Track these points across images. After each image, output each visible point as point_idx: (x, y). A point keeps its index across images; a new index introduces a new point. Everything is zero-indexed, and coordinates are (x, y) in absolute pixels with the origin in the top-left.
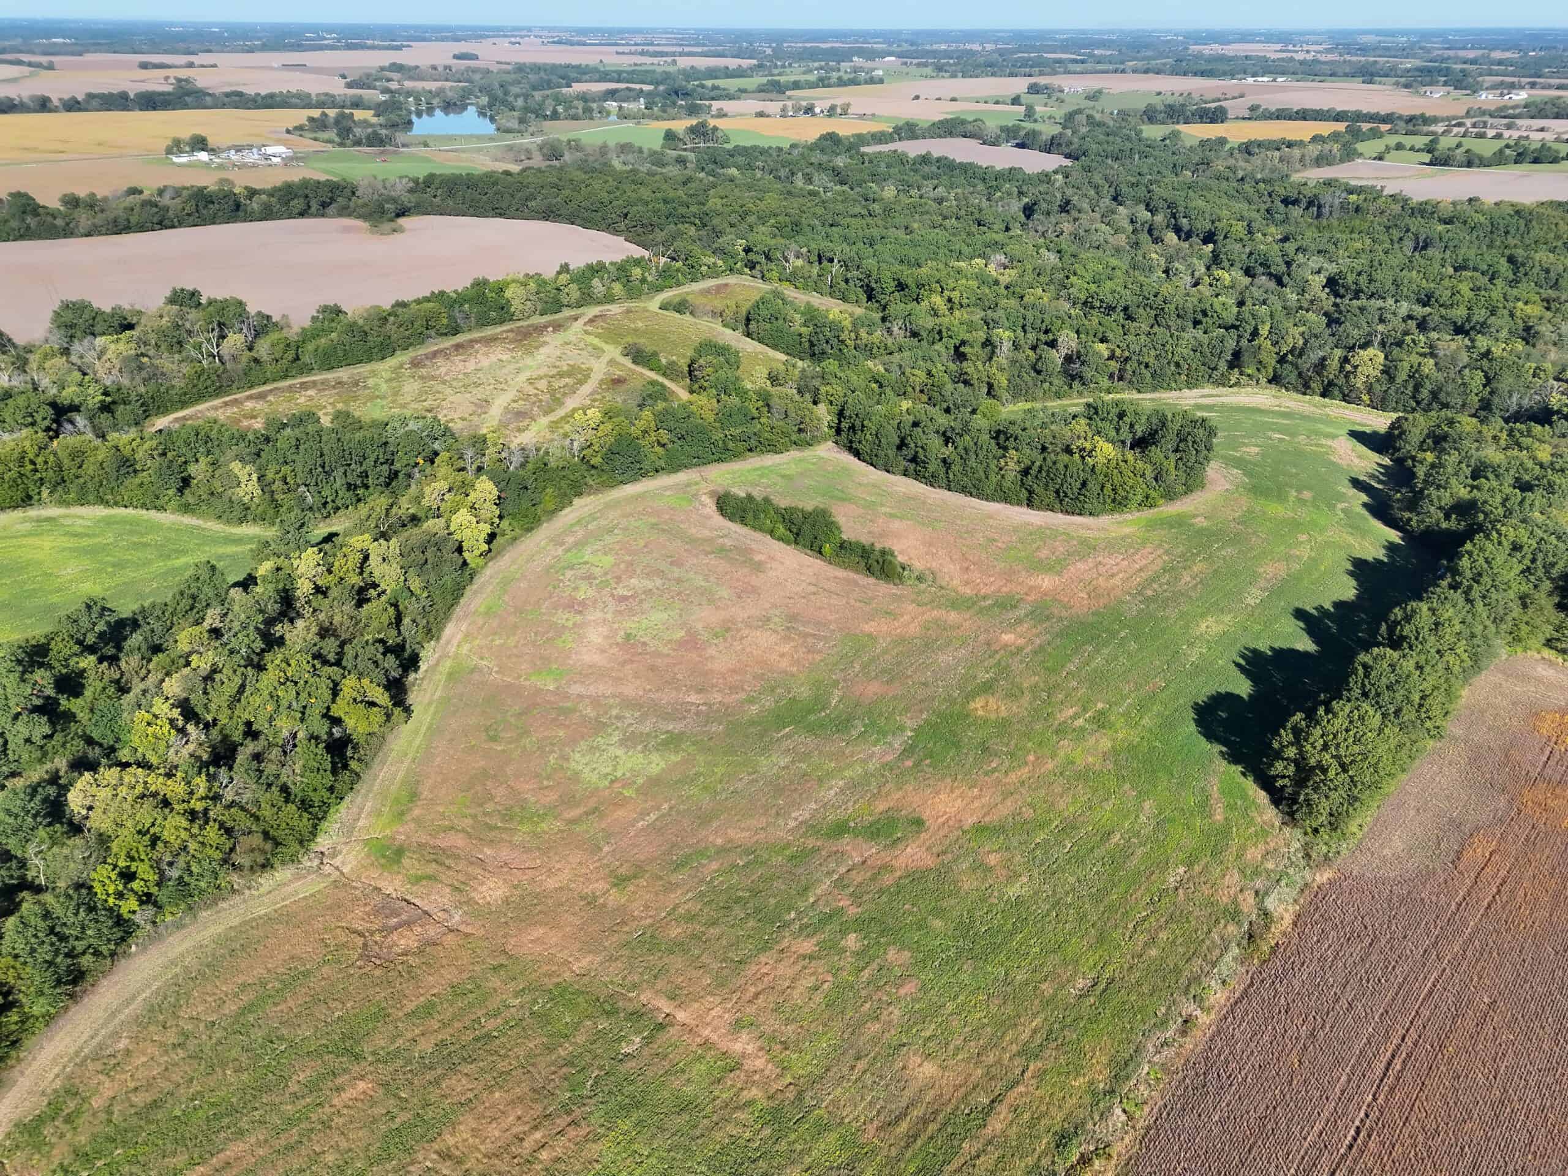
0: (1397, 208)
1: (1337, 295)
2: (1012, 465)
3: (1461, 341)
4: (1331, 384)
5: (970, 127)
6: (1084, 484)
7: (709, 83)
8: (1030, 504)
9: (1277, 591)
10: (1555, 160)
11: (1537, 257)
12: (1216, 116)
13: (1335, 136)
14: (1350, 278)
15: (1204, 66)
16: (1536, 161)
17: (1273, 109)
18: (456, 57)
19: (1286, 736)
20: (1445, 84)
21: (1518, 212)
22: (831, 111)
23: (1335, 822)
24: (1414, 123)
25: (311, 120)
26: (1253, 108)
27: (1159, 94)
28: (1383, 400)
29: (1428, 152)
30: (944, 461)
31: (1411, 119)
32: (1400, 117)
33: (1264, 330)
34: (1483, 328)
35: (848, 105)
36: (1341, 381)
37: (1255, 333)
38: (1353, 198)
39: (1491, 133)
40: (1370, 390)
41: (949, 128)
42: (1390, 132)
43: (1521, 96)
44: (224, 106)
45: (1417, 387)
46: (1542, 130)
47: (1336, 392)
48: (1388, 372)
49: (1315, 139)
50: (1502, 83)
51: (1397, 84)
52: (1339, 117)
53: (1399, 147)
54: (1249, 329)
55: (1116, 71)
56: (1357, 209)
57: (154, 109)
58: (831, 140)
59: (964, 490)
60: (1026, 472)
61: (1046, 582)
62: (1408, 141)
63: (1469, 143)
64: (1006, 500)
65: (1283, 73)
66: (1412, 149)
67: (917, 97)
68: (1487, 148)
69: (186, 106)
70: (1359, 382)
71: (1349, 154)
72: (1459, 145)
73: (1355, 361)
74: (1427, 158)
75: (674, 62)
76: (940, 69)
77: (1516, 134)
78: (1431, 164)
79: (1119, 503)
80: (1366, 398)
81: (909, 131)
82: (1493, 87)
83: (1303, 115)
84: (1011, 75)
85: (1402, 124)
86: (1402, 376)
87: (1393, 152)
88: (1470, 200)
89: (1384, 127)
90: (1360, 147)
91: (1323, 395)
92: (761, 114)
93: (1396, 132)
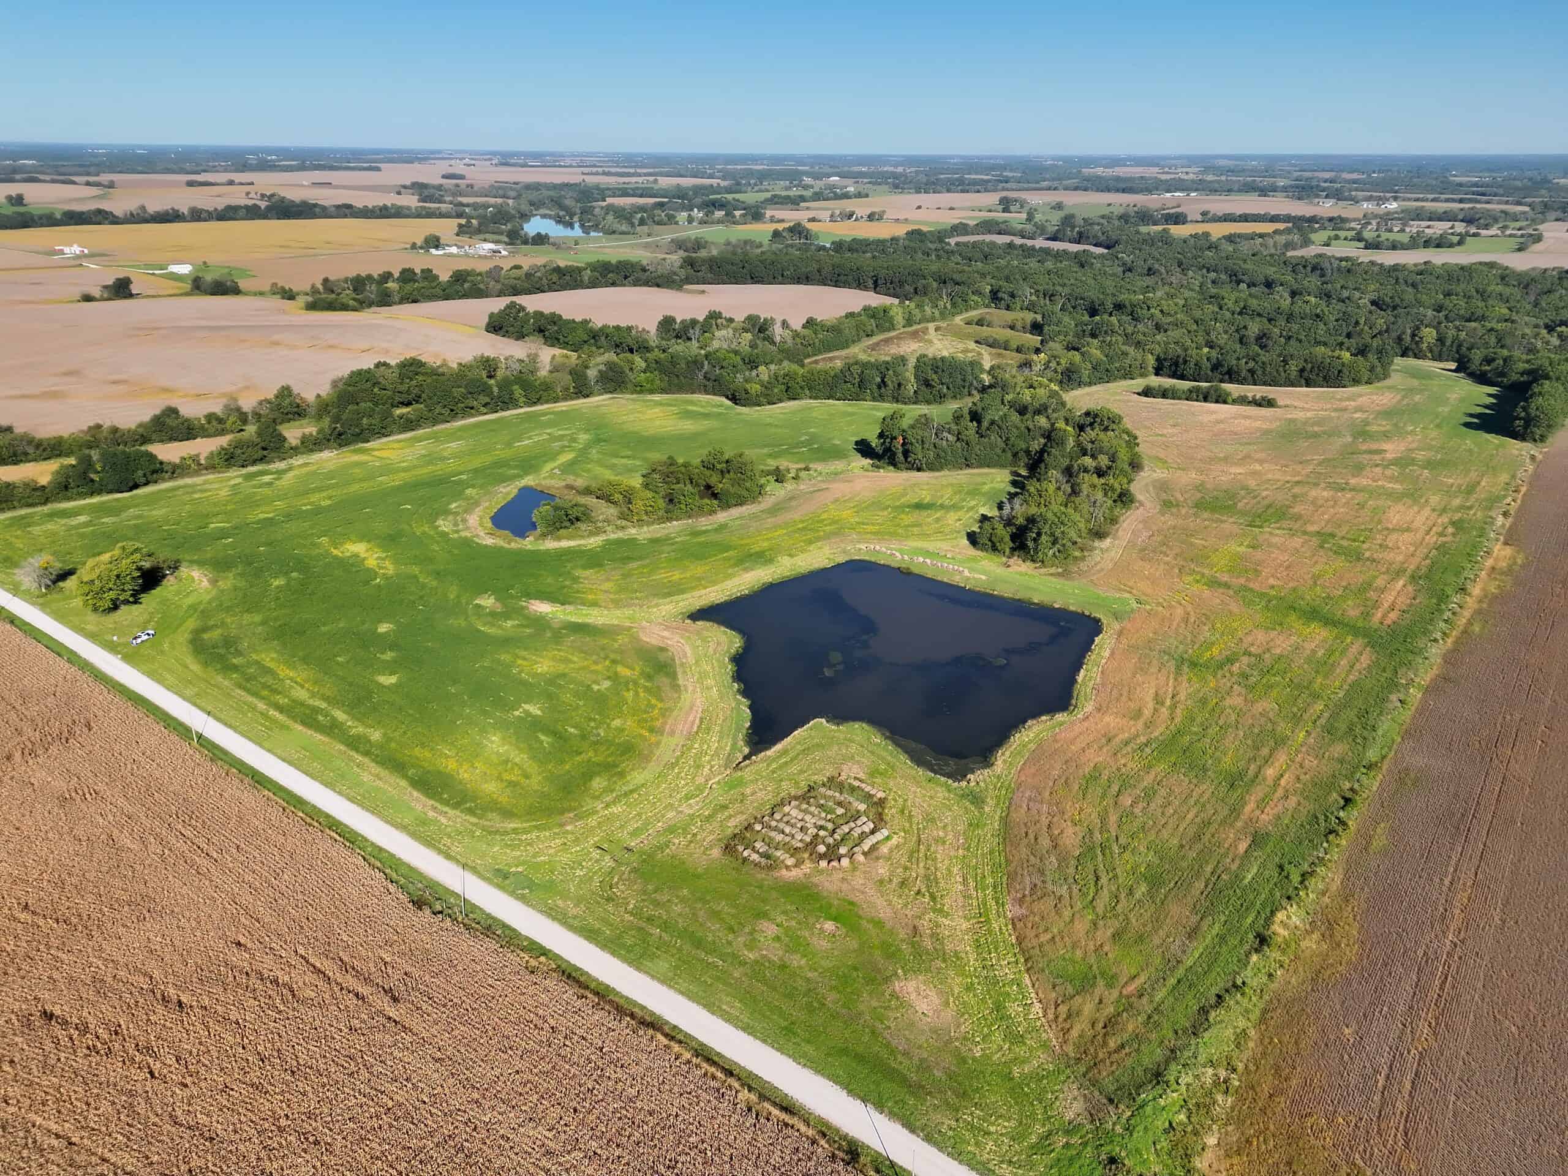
0: (1376, 269)
1: (1381, 310)
2: (1293, 368)
3: (1473, 324)
4: (1407, 349)
5: (1003, 226)
6: (1340, 372)
7: (729, 197)
8: (1308, 385)
9: (1462, 400)
10: (1451, 246)
11: (1492, 288)
12: (1178, 219)
13: (1288, 231)
14: (1387, 299)
15: (1122, 185)
16: (1438, 246)
17: (1220, 214)
18: (444, 177)
19: (1519, 410)
20: (1327, 197)
21: (1462, 268)
22: (871, 217)
23: (1543, 438)
24: (1337, 222)
25: (460, 226)
26: (1204, 214)
27: (1109, 205)
28: (1440, 355)
29: (1359, 240)
30: (1249, 371)
31: (1331, 220)
32: (1322, 218)
33: (1362, 321)
34: (1483, 318)
35: (884, 212)
36: (1414, 346)
37: (1357, 323)
38: (1344, 264)
39: (1396, 229)
40: (1431, 351)
41: (988, 227)
42: (1320, 229)
43: (1393, 206)
44: (345, 216)
45: (1460, 346)
46: (1428, 227)
47: (1411, 353)
48: (1441, 340)
49: (1276, 232)
50: (1371, 196)
51: (1288, 197)
52: (1274, 219)
53: (1337, 237)
54: (1353, 321)
55: (1049, 189)
56: (1349, 271)
57: (289, 218)
58: (916, 235)
59: (1265, 384)
60: (1302, 370)
61: (1352, 403)
62: (1342, 234)
63: (1385, 236)
64: (1292, 385)
65: (1196, 190)
66: (1346, 239)
67: (919, 207)
68: (1404, 238)
69: (314, 216)
70: (1424, 346)
71: (1307, 242)
72: (1378, 236)
73: (1421, 334)
74: (1362, 245)
75: (656, 181)
76: (896, 187)
77: (1415, 230)
78: (1366, 248)
79: (1356, 382)
80: (1429, 355)
81: (960, 229)
82: (1369, 199)
83: (1245, 218)
84: (962, 191)
85: (1327, 224)
86: (1448, 342)
87: (1333, 242)
88: (1425, 263)
89: (1317, 226)
90: (1313, 237)
91: (1402, 356)
92: (813, 220)
93: (1325, 229)
